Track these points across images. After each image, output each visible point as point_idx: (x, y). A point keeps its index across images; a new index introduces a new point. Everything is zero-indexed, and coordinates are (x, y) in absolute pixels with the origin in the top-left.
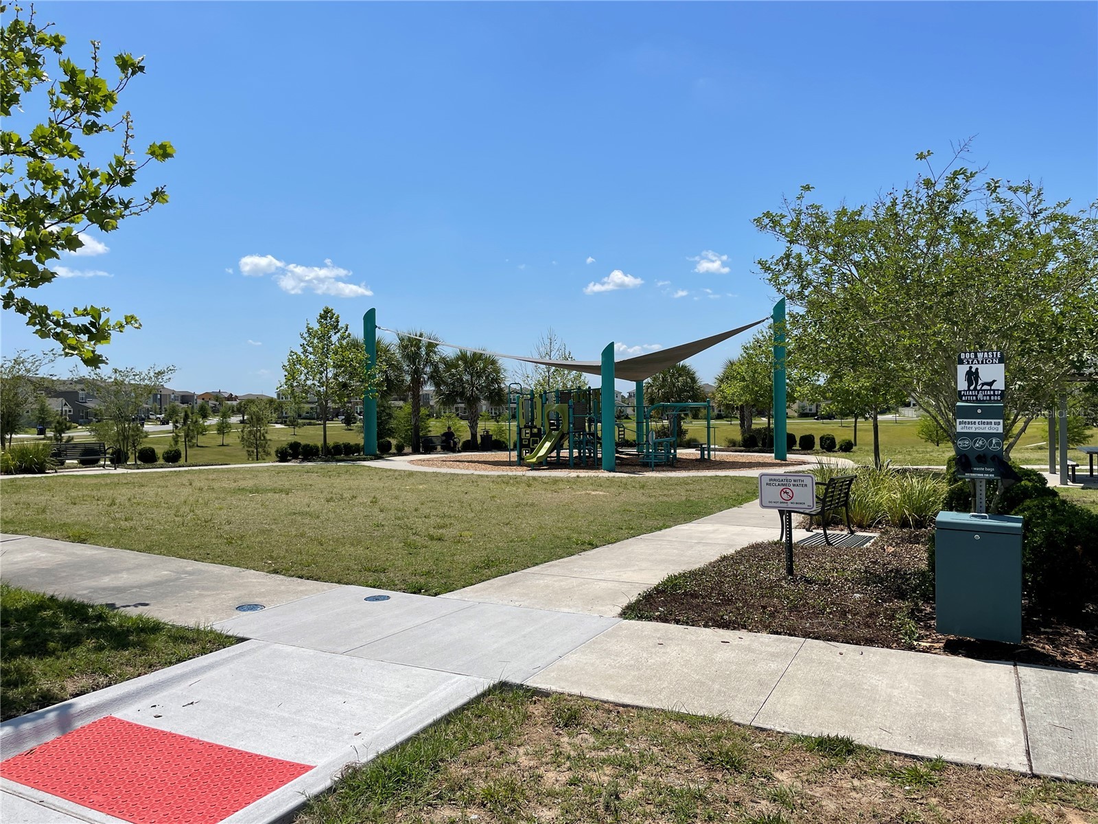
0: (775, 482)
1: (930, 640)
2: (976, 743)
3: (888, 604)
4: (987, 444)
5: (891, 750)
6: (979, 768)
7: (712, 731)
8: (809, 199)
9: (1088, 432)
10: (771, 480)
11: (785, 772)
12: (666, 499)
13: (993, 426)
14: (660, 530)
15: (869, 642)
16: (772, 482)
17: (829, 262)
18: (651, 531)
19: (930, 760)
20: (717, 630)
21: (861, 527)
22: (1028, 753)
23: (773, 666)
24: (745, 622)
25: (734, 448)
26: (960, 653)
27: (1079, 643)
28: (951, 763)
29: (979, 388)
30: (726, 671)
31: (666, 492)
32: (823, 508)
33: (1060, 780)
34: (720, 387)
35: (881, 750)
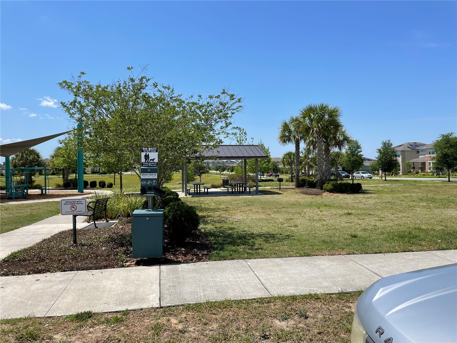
0: (68, 203)
1: (130, 262)
2: (143, 300)
3: (116, 250)
4: (152, 183)
5: (108, 311)
6: (142, 309)
7: (25, 324)
8: (84, 78)
9: (195, 177)
10: (66, 202)
11: (59, 334)
12: (19, 214)
13: (154, 176)
14: (13, 230)
15: (106, 267)
16: (67, 203)
17: (93, 107)
18: (8, 231)
19: (123, 311)
20: (35, 275)
21: (112, 219)
22: (160, 299)
23: (60, 286)
24: (49, 269)
25: (59, 188)
26: (141, 265)
27: (182, 253)
28: (131, 310)
29: (149, 161)
30: (36, 294)
31: (20, 211)
32: (94, 213)
33: (169, 306)
34: (52, 160)
35: (104, 312)
